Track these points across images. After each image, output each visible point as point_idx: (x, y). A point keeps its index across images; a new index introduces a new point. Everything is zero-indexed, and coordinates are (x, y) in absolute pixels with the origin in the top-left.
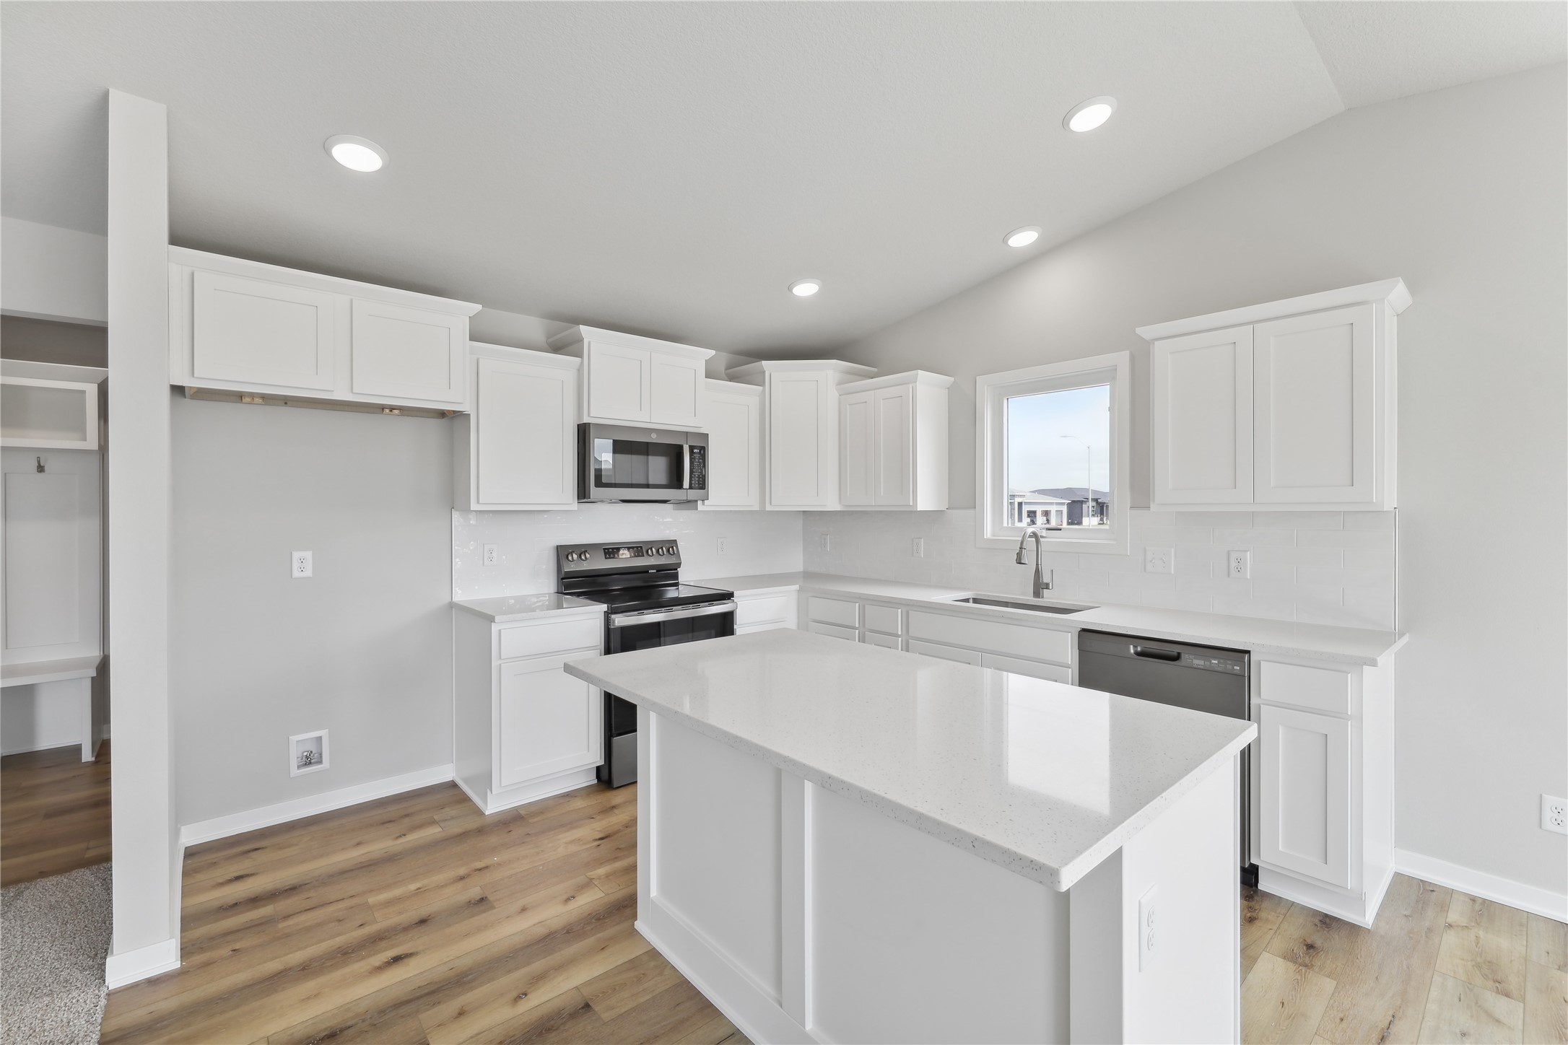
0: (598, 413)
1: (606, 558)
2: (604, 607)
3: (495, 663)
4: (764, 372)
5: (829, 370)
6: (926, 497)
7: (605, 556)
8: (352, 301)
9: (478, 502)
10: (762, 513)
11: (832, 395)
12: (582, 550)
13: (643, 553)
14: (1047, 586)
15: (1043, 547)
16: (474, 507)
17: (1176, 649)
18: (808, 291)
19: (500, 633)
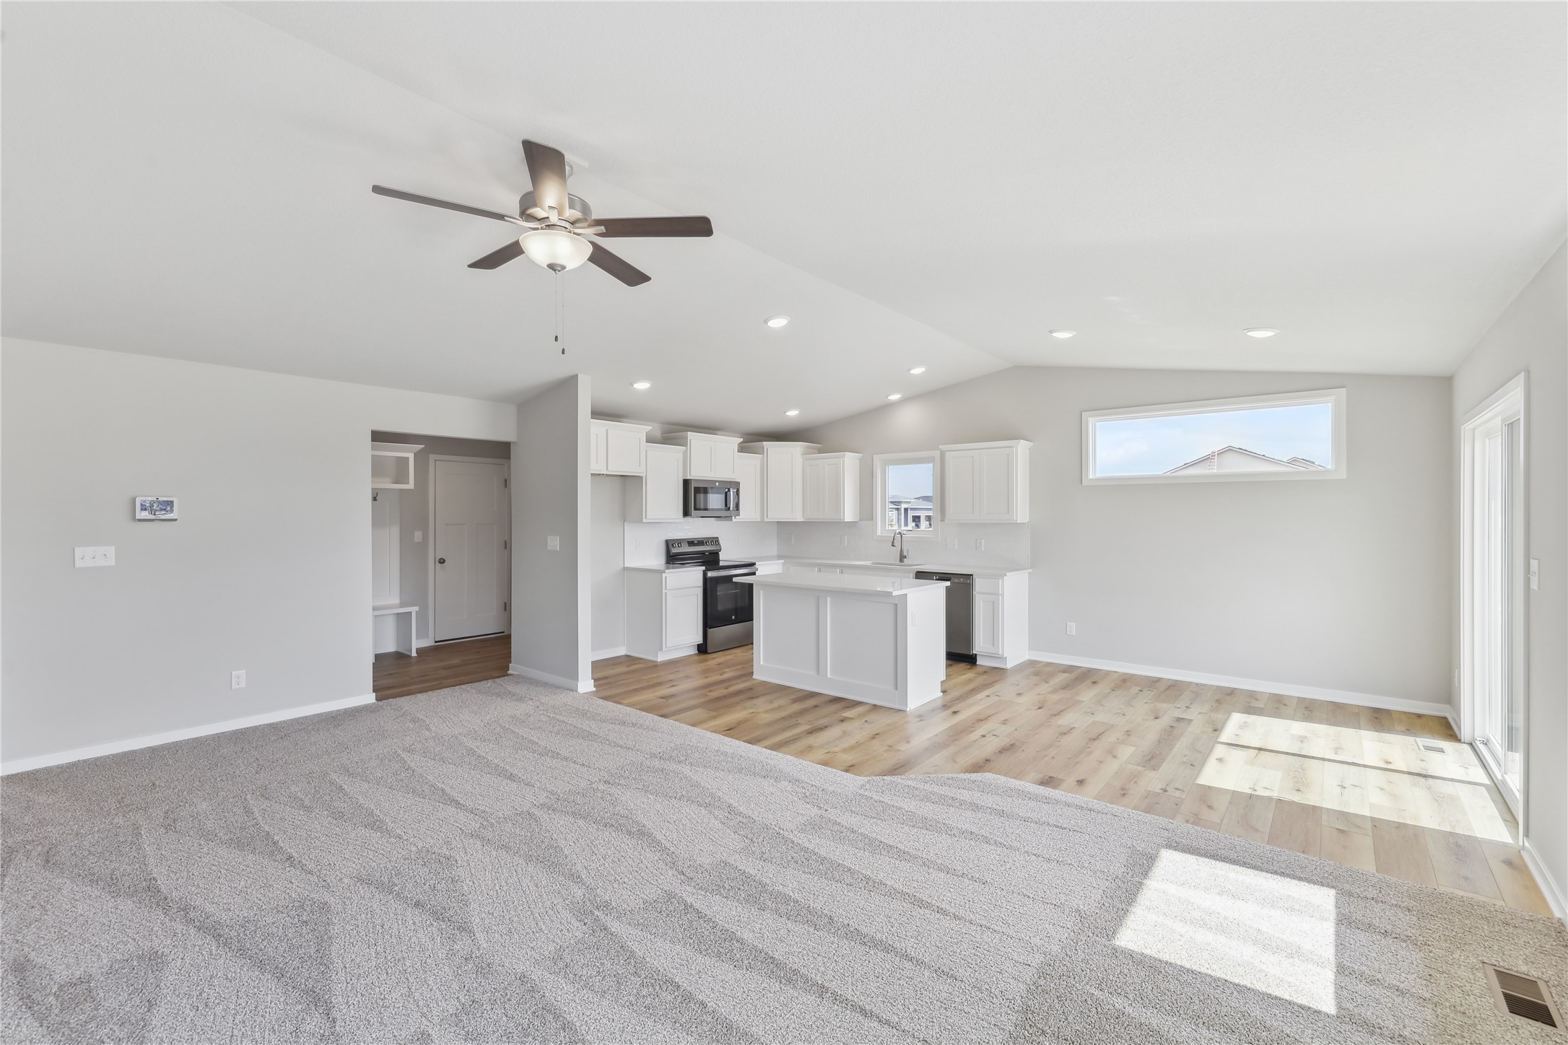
2: (704, 568)
3: (664, 592)
4: (763, 448)
5: (796, 448)
6: (849, 514)
7: (689, 545)
8: (607, 430)
9: (646, 518)
10: (762, 522)
11: (799, 459)
12: (679, 542)
13: (703, 544)
14: (905, 558)
15: (904, 539)
16: (645, 520)
17: (950, 576)
18: (792, 413)
19: (666, 577)
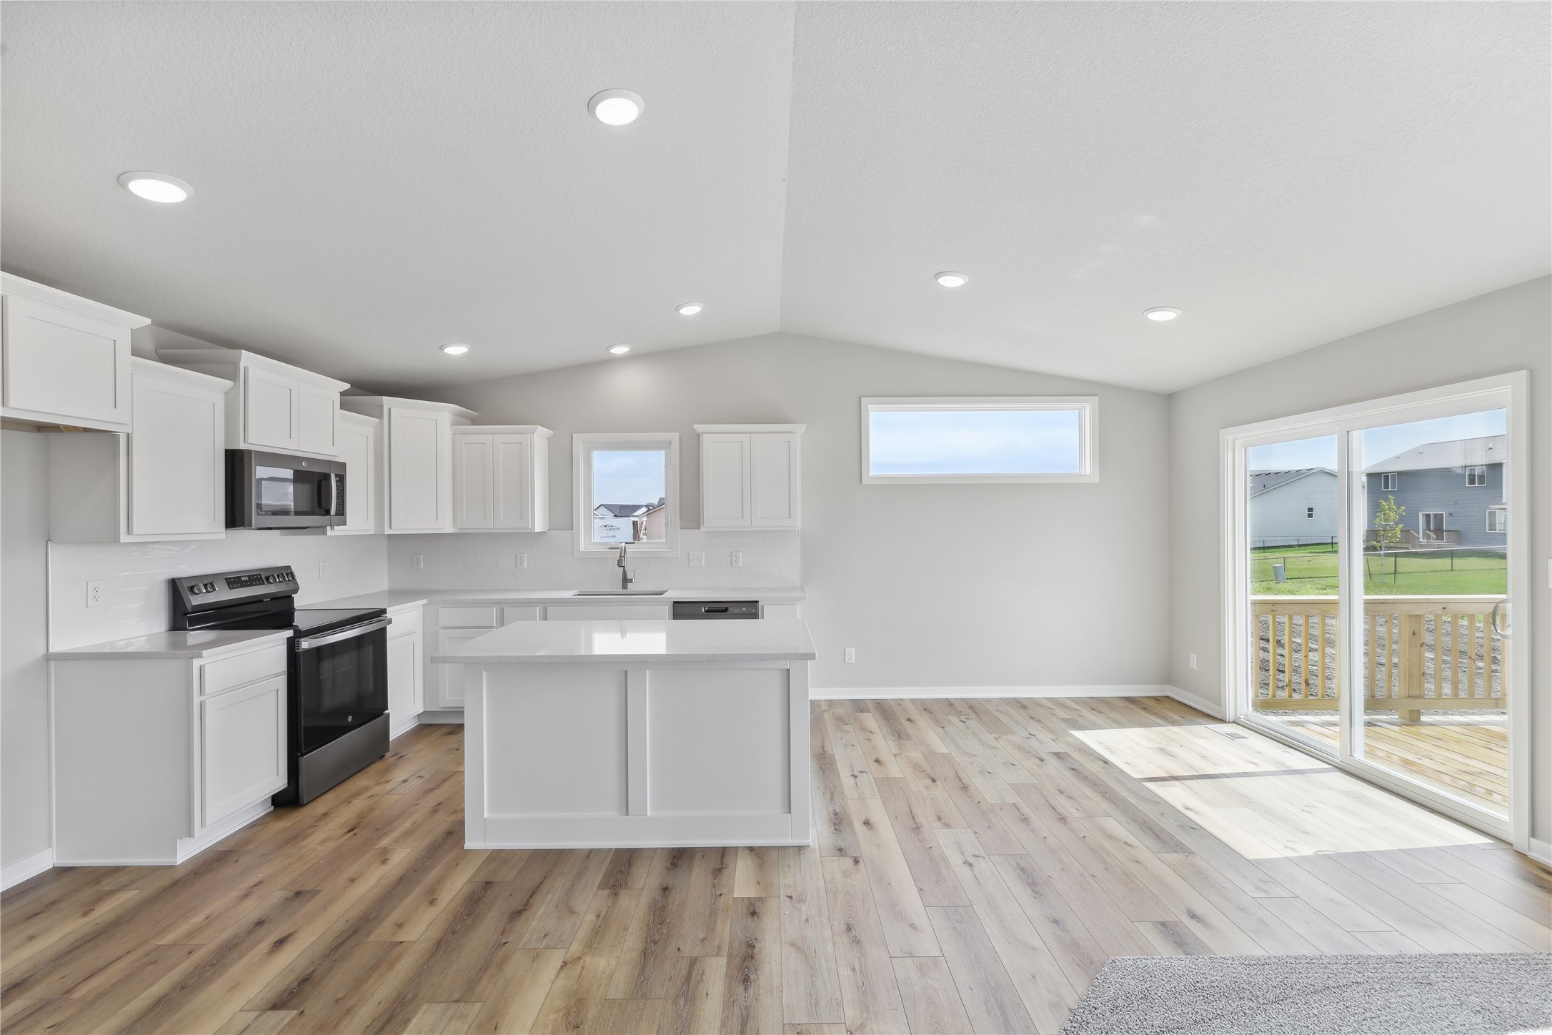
0: (255, 439)
1: (230, 589)
3: (196, 700)
4: (382, 407)
5: (443, 413)
6: (540, 522)
7: (229, 586)
9: (129, 531)
11: (446, 431)
12: (209, 582)
13: (263, 581)
14: (631, 581)
16: (124, 538)
17: (725, 605)
18: (456, 351)
19: (201, 669)
